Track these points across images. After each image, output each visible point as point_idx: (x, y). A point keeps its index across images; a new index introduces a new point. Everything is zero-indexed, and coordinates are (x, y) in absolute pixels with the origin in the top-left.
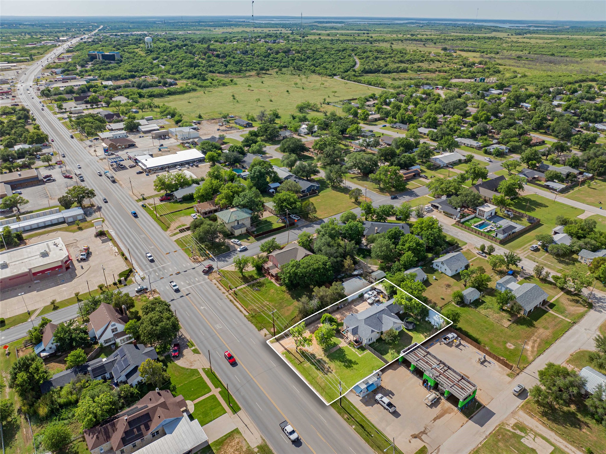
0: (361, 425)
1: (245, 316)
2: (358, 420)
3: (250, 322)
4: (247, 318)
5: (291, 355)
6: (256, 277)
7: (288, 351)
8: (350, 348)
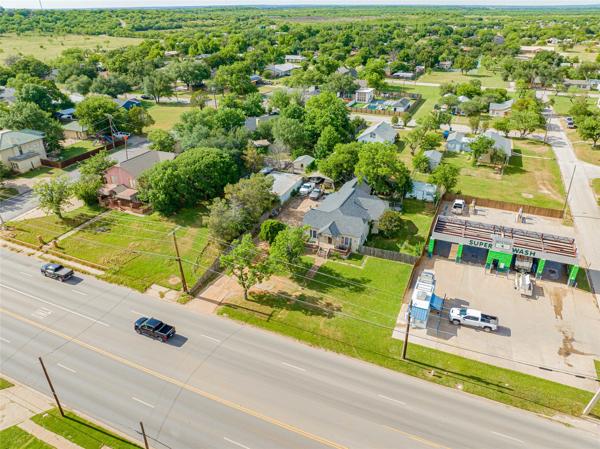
0: (472, 377)
1: (98, 277)
2: (457, 371)
3: (115, 285)
4: (106, 279)
5: (239, 309)
6: (91, 214)
7: (229, 305)
8: (336, 262)
